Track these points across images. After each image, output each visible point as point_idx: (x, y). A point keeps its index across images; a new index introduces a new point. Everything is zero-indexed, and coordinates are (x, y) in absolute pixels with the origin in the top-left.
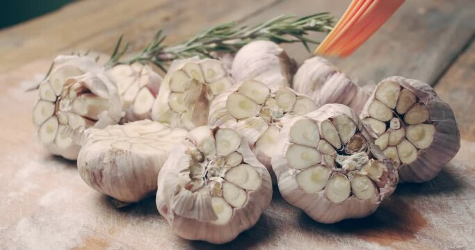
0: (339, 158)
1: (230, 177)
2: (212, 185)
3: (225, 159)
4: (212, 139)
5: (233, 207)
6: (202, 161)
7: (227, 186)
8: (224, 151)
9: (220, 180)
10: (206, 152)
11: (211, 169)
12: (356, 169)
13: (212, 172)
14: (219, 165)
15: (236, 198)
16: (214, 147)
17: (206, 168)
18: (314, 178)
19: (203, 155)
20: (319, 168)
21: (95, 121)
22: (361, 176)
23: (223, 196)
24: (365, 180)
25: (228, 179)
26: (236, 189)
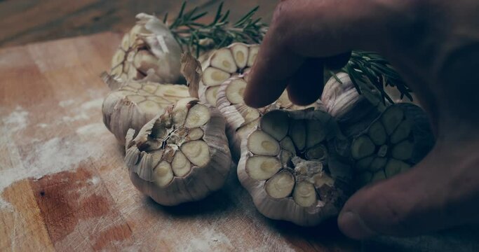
0: (295, 159)
1: (185, 149)
2: (167, 151)
3: (188, 131)
4: (186, 111)
5: (174, 175)
6: (169, 127)
7: (179, 155)
8: (191, 124)
9: (175, 148)
10: (176, 120)
11: (173, 137)
12: (306, 175)
13: (173, 139)
14: (180, 135)
15: (181, 168)
16: (184, 118)
17: (170, 134)
18: (263, 167)
19: (172, 121)
20: (273, 160)
21: (145, 75)
22: (308, 182)
23: (171, 163)
24: (310, 188)
25: (182, 150)
26: (185, 160)
